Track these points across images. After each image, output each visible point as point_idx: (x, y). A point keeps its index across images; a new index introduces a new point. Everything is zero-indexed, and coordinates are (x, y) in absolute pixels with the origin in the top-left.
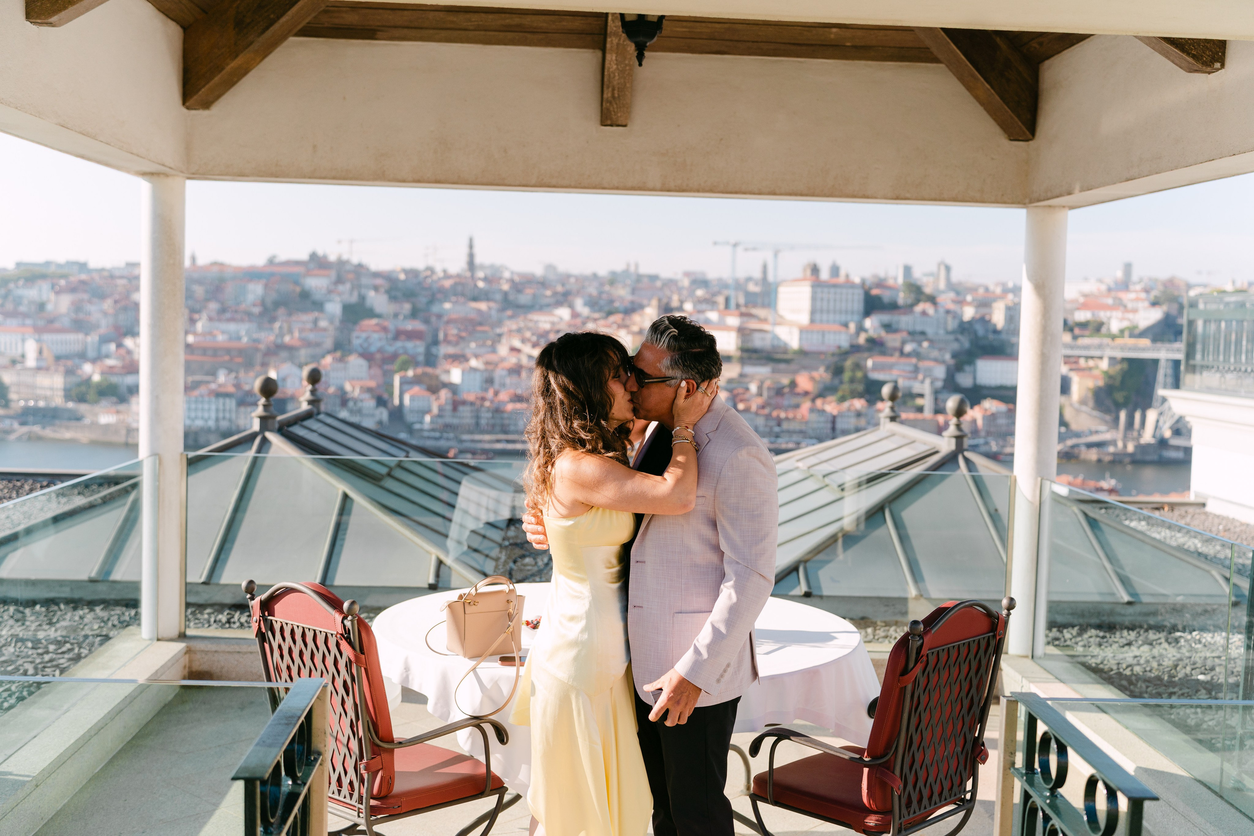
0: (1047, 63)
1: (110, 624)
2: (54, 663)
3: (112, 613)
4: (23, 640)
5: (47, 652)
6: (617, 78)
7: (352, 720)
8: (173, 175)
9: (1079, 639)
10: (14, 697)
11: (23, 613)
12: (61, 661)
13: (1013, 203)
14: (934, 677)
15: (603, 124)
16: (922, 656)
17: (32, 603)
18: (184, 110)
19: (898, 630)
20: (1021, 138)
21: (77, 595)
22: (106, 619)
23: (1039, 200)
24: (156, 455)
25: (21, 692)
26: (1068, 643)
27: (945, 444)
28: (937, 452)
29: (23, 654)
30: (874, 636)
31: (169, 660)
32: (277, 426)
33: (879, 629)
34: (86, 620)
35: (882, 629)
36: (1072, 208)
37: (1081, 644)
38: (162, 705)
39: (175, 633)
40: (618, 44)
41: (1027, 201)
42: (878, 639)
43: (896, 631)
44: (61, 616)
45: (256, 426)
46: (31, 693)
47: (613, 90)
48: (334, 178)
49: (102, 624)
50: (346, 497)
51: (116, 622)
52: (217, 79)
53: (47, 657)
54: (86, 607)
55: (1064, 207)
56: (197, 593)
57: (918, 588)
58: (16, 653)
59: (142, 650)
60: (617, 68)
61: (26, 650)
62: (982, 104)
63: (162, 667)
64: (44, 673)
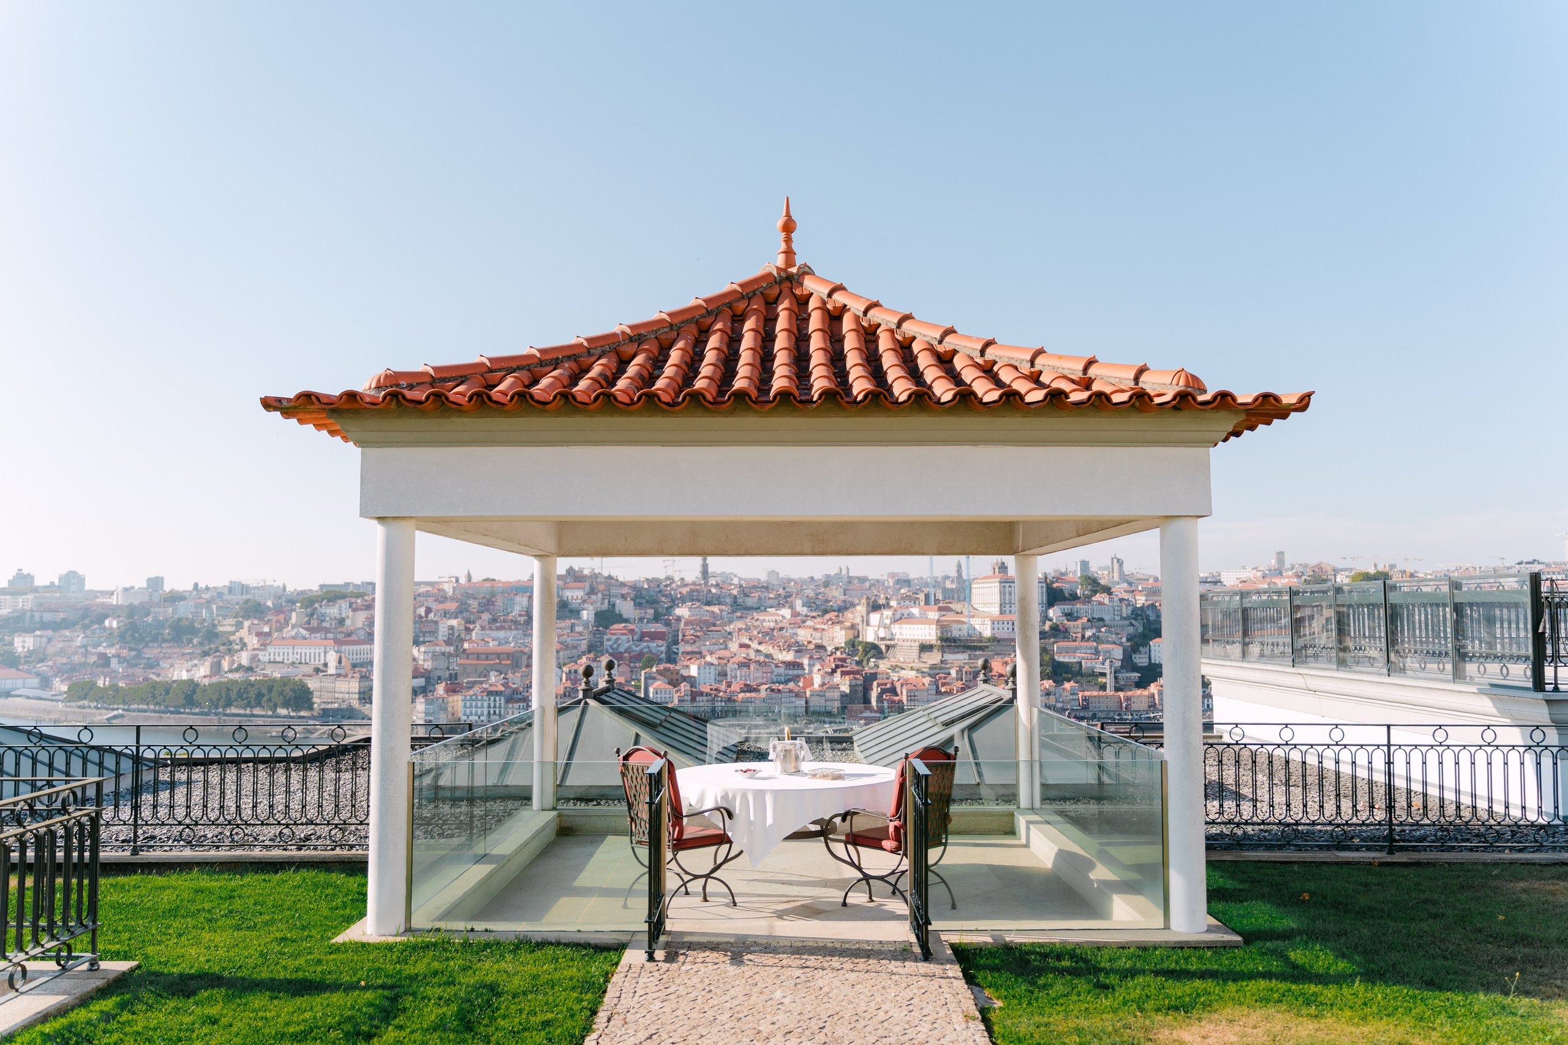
8: (555, 556)
24: (543, 709)
28: (1002, 699)
31: (550, 820)
32: (593, 695)
36: (1038, 555)
39: (550, 806)
41: (1012, 552)
45: (581, 695)
50: (637, 735)
55: (1034, 555)
57: (980, 779)
59: (534, 816)
64: (486, 827)
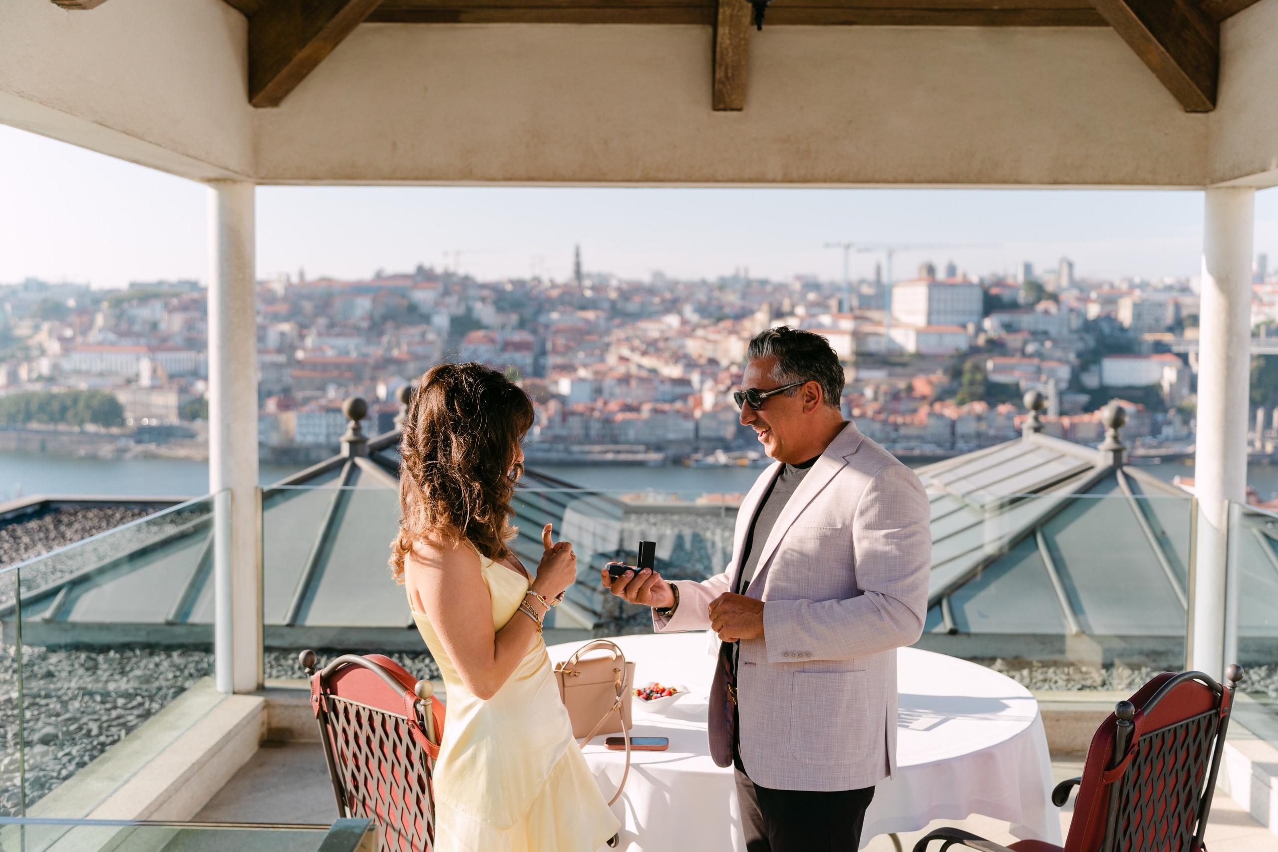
0: (1230, 21)
1: (186, 672)
2: (122, 721)
3: (191, 659)
4: (91, 694)
5: (115, 708)
6: (730, 54)
7: (429, 823)
8: (241, 181)
9: (1268, 681)
10: (74, 763)
11: (95, 660)
12: (130, 718)
13: (1191, 184)
14: (1145, 770)
15: (716, 108)
16: (1134, 745)
17: (104, 649)
18: (251, 108)
19: (1058, 672)
20: (1199, 109)
21: (153, 639)
22: (182, 667)
23: (1223, 180)
24: (228, 490)
25: (82, 757)
26: (1258, 687)
27: (1101, 459)
28: (1091, 468)
29: (89, 710)
30: (1031, 679)
31: (244, 719)
32: (367, 450)
33: (1036, 671)
34: (162, 668)
35: (1040, 671)
36: (1259, 188)
37: (1272, 687)
38: (237, 767)
39: (252, 685)
40: (731, 15)
41: (1208, 181)
42: (1036, 683)
43: (1055, 673)
44: (136, 663)
45: (345, 451)
46: (92, 758)
47: (727, 68)
48: (417, 178)
49: (178, 673)
51: (193, 671)
52: (284, 72)
53: (114, 714)
54: (162, 652)
55: (1250, 187)
56: (281, 636)
57: (1079, 623)
58: (82, 709)
59: (216, 706)
60: (731, 44)
61: (93, 705)
62: (1154, 70)
63: (236, 726)
64: (109, 733)
